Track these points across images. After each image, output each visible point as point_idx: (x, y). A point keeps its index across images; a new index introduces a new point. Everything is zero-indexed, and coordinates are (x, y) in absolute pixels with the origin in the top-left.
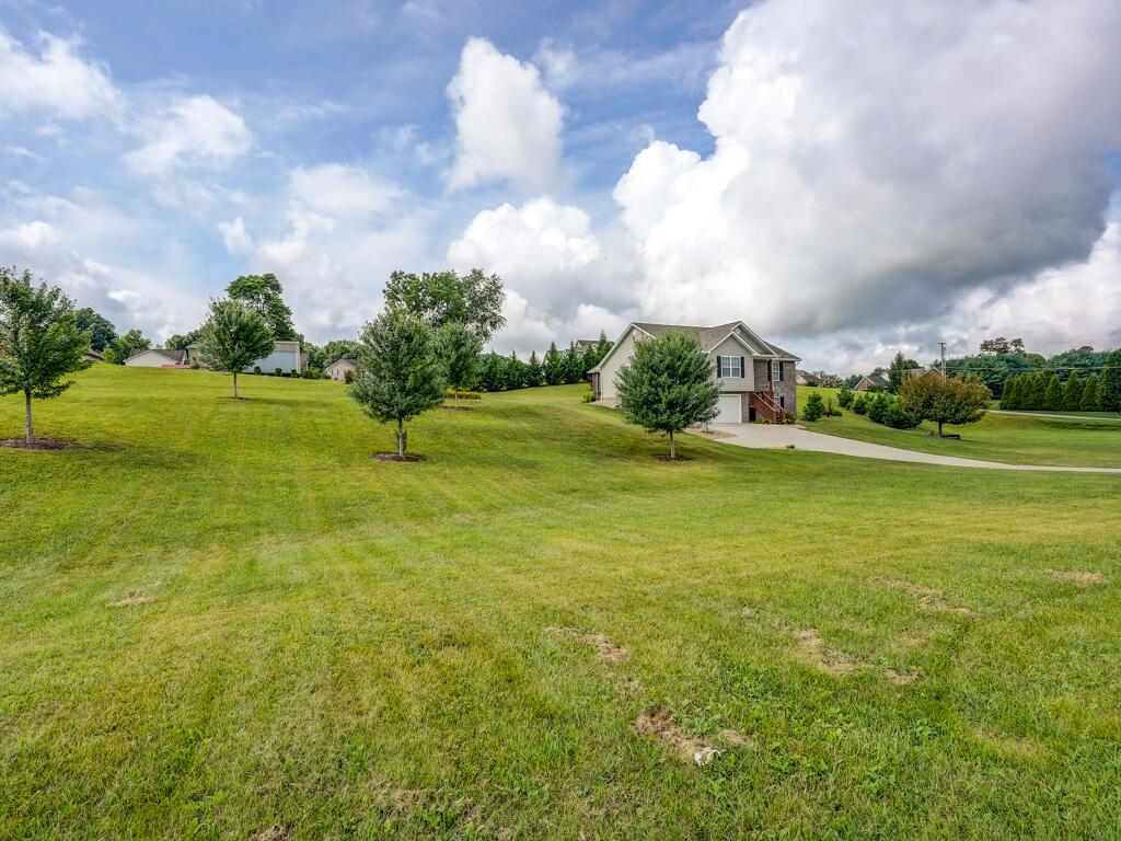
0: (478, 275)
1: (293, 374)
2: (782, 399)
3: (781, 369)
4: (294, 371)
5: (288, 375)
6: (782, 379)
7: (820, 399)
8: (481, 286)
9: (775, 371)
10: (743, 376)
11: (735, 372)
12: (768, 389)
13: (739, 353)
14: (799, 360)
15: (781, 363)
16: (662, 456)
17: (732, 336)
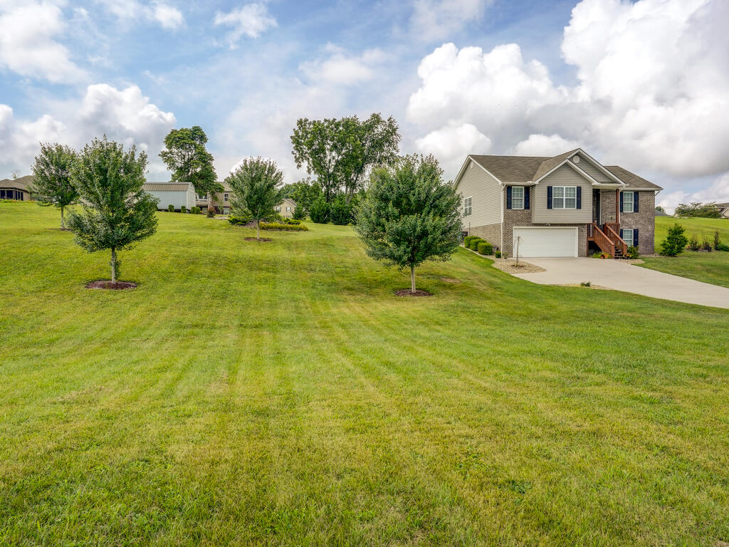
0: (376, 119)
1: (182, 210)
2: (636, 233)
3: (636, 200)
4: (183, 207)
5: (178, 211)
6: (636, 209)
7: (682, 231)
8: (379, 129)
9: (629, 202)
10: (579, 207)
11: (569, 203)
12: (614, 222)
13: (574, 183)
14: (659, 189)
15: (636, 193)
16: (401, 291)
17: (566, 164)
